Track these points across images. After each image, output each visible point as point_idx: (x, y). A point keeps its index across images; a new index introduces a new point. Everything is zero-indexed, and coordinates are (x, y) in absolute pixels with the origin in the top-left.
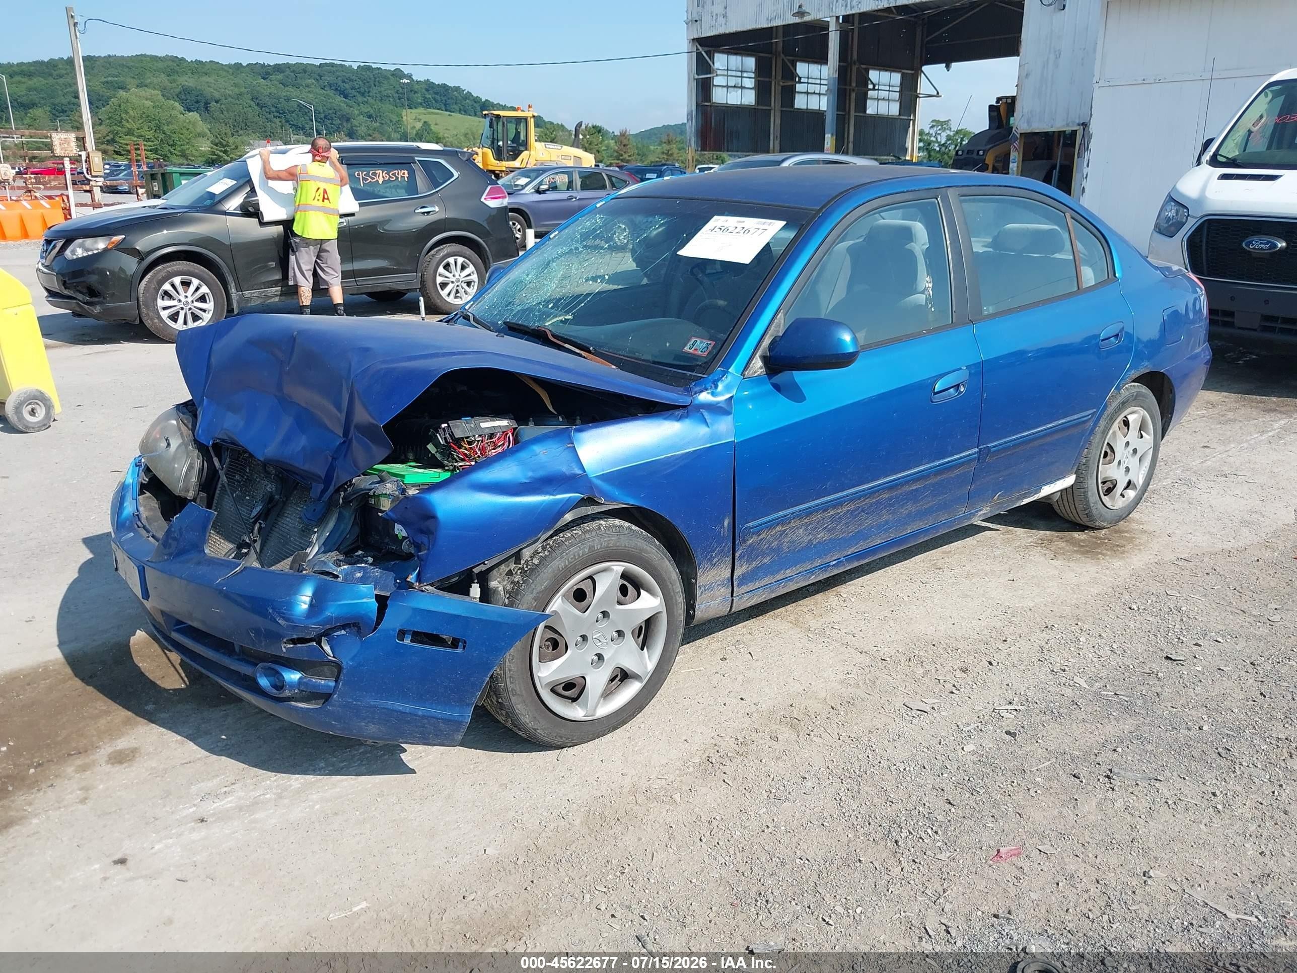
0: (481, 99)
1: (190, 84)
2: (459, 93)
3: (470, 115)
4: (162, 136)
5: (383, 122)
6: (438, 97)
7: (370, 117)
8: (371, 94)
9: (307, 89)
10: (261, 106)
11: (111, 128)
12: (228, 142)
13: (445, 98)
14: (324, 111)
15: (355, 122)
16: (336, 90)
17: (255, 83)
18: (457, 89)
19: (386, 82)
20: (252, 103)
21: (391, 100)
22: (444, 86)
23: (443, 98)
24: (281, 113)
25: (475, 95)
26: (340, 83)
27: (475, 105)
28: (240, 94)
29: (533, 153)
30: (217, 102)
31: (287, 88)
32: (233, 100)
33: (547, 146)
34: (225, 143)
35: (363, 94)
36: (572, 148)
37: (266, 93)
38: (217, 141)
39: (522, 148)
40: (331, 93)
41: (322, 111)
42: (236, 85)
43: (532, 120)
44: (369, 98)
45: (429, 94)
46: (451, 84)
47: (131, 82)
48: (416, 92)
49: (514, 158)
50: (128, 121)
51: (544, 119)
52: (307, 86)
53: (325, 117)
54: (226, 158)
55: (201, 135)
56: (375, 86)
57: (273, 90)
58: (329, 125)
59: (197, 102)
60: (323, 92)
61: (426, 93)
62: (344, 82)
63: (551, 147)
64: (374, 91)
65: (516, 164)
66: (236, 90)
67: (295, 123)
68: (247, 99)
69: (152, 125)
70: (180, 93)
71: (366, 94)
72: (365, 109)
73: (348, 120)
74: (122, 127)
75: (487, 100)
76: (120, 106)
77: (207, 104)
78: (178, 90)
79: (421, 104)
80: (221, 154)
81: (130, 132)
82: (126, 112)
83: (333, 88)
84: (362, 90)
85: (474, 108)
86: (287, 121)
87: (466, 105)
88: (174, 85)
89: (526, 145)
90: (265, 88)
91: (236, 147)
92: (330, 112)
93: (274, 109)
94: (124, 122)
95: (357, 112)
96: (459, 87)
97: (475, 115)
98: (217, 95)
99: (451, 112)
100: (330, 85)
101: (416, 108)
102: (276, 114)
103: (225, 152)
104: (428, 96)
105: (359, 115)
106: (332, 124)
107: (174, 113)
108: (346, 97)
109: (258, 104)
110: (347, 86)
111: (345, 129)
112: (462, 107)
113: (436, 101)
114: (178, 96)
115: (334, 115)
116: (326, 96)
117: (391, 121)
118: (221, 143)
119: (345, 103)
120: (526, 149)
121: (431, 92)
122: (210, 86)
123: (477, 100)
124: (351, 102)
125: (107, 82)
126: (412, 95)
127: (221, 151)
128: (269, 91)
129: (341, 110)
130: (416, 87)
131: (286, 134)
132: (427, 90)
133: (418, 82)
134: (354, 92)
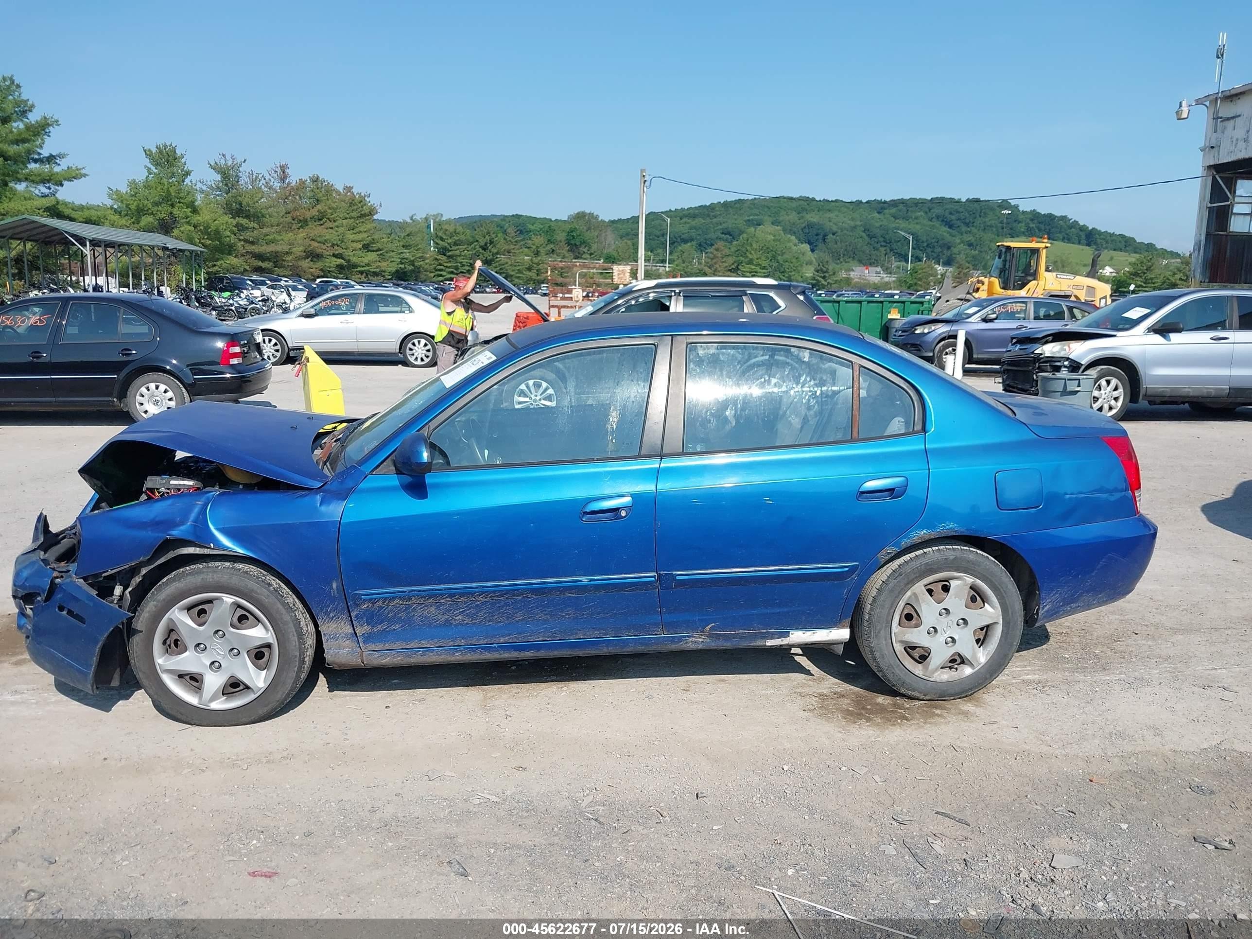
0: (1088, 227)
1: (815, 220)
2: (1065, 222)
3: (1073, 243)
4: (775, 265)
5: (982, 250)
6: (1042, 227)
7: (970, 245)
8: (975, 224)
9: (916, 221)
10: (871, 237)
11: (738, 259)
12: (828, 269)
13: (1050, 227)
14: (927, 241)
15: (955, 250)
16: (943, 221)
17: (869, 217)
18: (1064, 218)
19: (991, 213)
20: (864, 235)
21: (994, 230)
22: (1050, 216)
23: (1048, 228)
24: (888, 242)
25: (1081, 224)
26: (947, 214)
27: (1081, 233)
28: (855, 227)
29: (1042, 283)
30: (834, 234)
31: (897, 221)
32: (847, 233)
33: (1058, 276)
34: (825, 269)
35: (967, 225)
36: (1087, 278)
37: (877, 225)
38: (819, 268)
39: (1030, 278)
40: (937, 224)
41: (925, 240)
42: (853, 219)
43: (1044, 251)
44: (973, 228)
45: (1034, 223)
46: (1057, 213)
47: (768, 219)
48: (1020, 222)
49: (1022, 287)
50: (751, 253)
51: (1157, 246)
52: (916, 218)
53: (927, 246)
54: (823, 282)
55: (809, 263)
56: (980, 216)
57: (885, 223)
58: (930, 253)
59: (817, 235)
60: (931, 223)
61: (1030, 222)
62: (951, 213)
63: (1062, 276)
64: (979, 221)
65: (1023, 293)
66: (852, 223)
67: (899, 251)
68: (859, 232)
69: (770, 255)
70: (805, 227)
71: (971, 224)
72: (969, 238)
73: (949, 248)
74: (747, 257)
75: (1093, 229)
76: (748, 240)
77: (825, 236)
78: (803, 225)
79: (1024, 233)
80: (820, 279)
81: (750, 262)
82: (751, 245)
83: (940, 219)
84: (967, 221)
85: (1079, 236)
86: (891, 250)
87: (1071, 235)
88: (802, 221)
89: (1035, 276)
90: (877, 220)
91: (834, 274)
92: (933, 241)
93: (881, 239)
94: (748, 254)
95: (958, 241)
96: (1065, 217)
97: (1079, 243)
98: (835, 228)
99: (1054, 240)
100: (938, 217)
101: (1018, 236)
102: (883, 244)
103: (824, 278)
104: (1032, 225)
105: (960, 244)
106: (932, 252)
107: (789, 245)
108: (951, 227)
109: (868, 235)
110: (953, 217)
111: (944, 256)
112: (1066, 236)
113: (1040, 230)
114: (802, 230)
115: (936, 244)
116: (933, 227)
117: (990, 249)
118: (822, 270)
119: (948, 232)
120: (1034, 280)
121: (1036, 221)
122: (831, 221)
123: (1083, 228)
124: (954, 232)
125: (749, 220)
126: (1015, 224)
127: (821, 277)
128: (881, 223)
129: (943, 239)
130: (1021, 217)
131: (889, 262)
132: (1032, 220)
133: (1023, 212)
134: (959, 223)
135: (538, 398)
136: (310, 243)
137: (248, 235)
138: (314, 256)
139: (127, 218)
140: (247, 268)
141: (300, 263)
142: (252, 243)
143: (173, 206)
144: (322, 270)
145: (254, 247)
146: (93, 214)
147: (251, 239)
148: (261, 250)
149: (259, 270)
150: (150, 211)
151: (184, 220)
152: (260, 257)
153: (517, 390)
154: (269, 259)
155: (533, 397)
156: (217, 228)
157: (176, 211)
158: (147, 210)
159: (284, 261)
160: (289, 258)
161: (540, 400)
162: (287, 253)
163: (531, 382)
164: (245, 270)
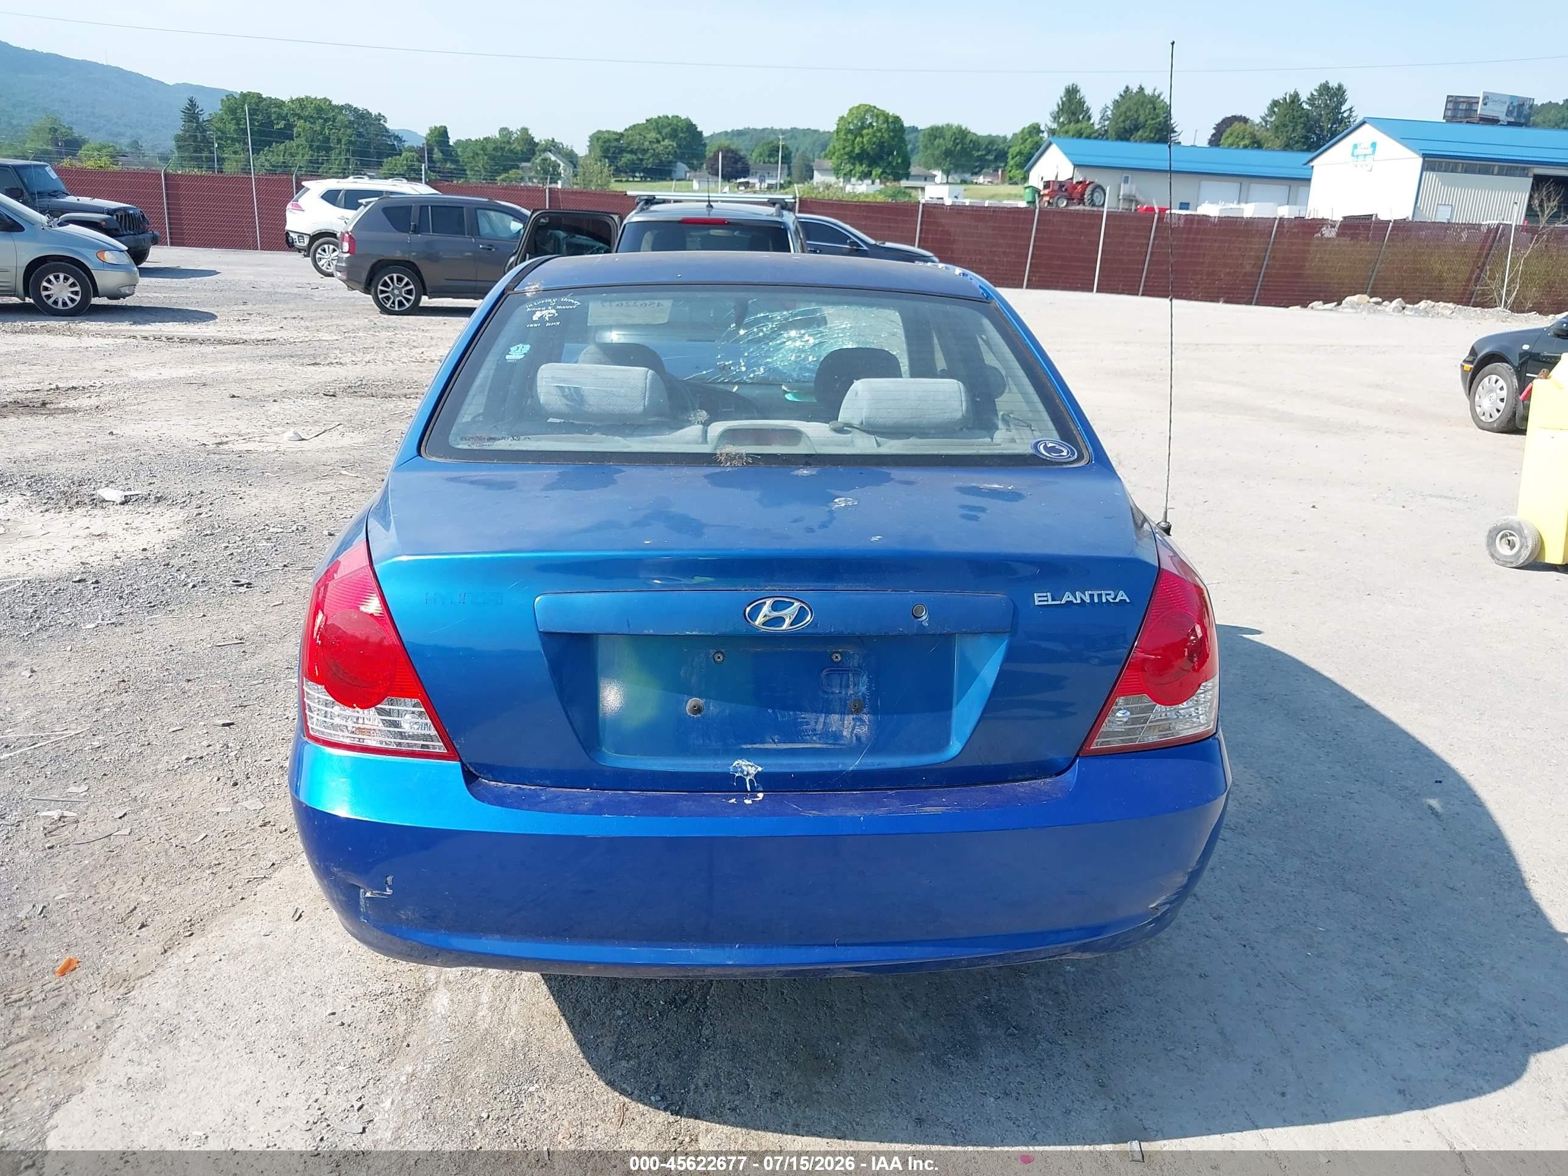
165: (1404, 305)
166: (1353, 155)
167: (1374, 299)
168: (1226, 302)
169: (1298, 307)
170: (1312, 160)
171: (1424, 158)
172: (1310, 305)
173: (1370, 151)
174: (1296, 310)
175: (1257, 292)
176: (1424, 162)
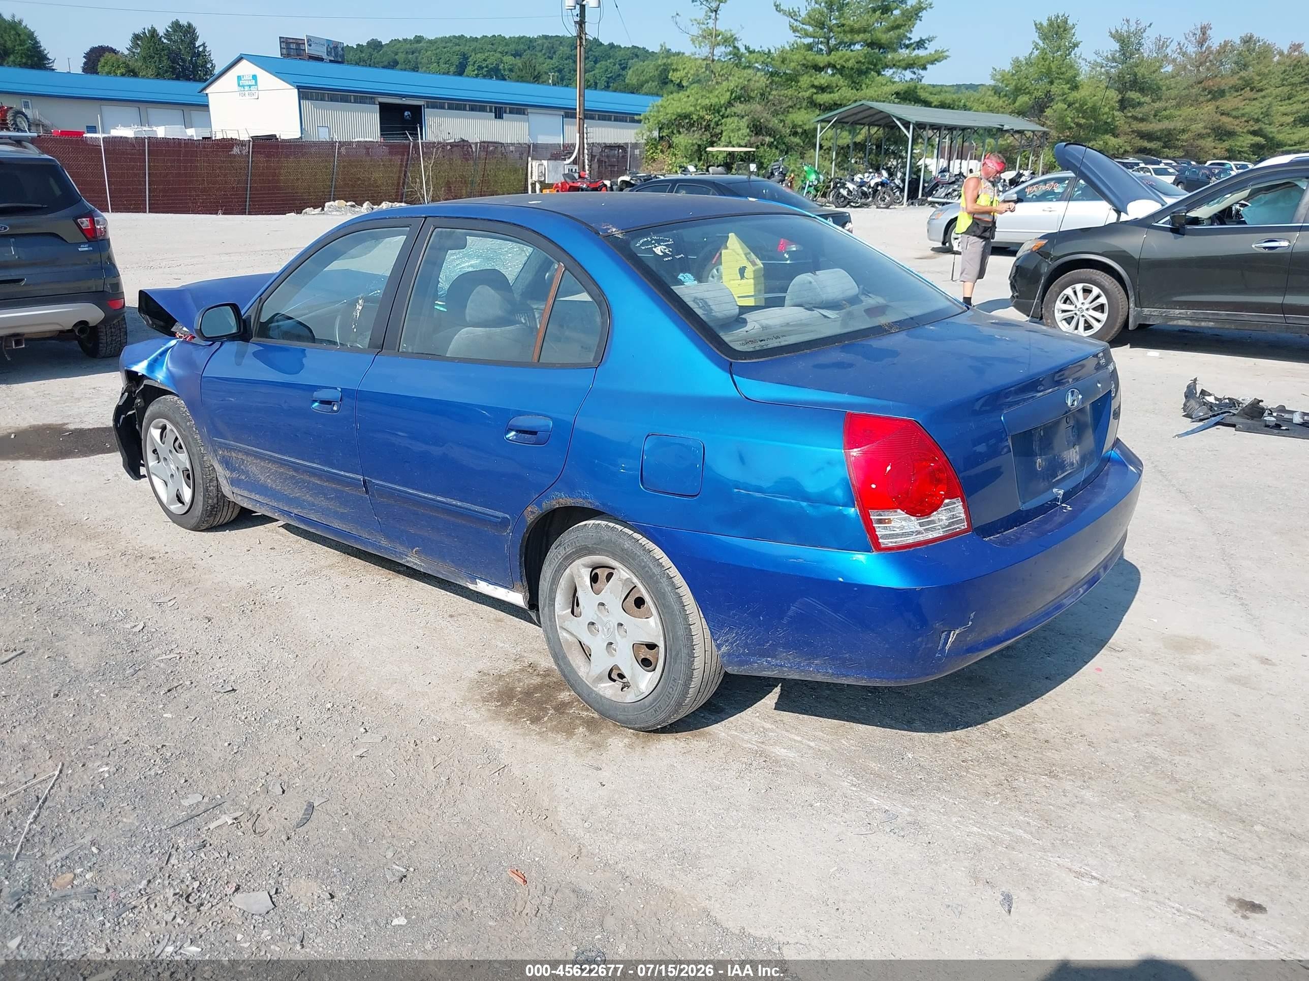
135: (1085, 307)
136: (1220, 118)
137: (1138, 112)
138: (1222, 134)
139: (1004, 99)
140: (1129, 148)
141: (1201, 142)
142: (1142, 120)
143: (1052, 83)
144: (1227, 150)
145: (1141, 125)
146: (948, 98)
147: (1140, 116)
148: (1148, 128)
149: (1142, 151)
150: (1027, 90)
151: (1060, 98)
152: (1148, 136)
153: (1062, 295)
154: (1158, 139)
155: (1079, 306)
156: (1094, 105)
157: (1054, 89)
158: (1025, 89)
159: (1178, 140)
160: (1185, 137)
161: (1087, 309)
162: (1183, 131)
163: (1079, 287)
164: (1126, 152)
165: (372, 206)
166: (239, 85)
167: (349, 203)
168: (224, 214)
169: (293, 214)
170: (205, 89)
171: (298, 89)
172: (304, 211)
173: (253, 82)
174: (292, 215)
175: (248, 203)
176: (299, 93)
